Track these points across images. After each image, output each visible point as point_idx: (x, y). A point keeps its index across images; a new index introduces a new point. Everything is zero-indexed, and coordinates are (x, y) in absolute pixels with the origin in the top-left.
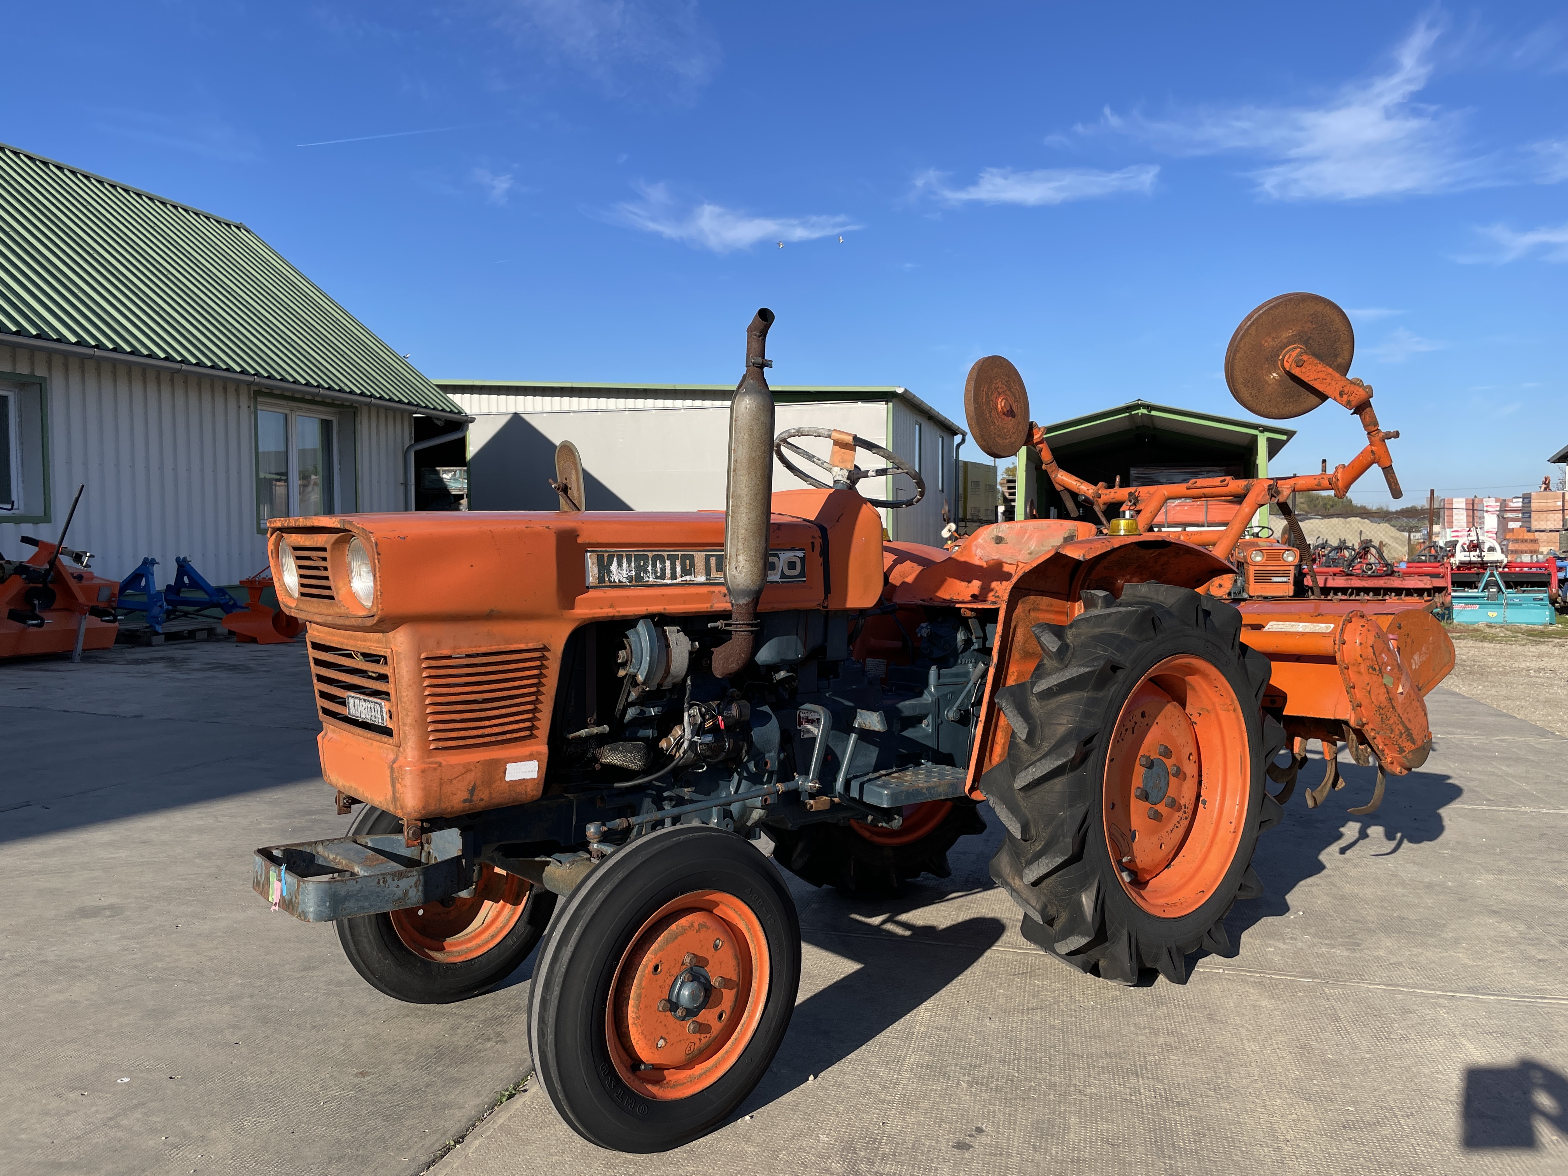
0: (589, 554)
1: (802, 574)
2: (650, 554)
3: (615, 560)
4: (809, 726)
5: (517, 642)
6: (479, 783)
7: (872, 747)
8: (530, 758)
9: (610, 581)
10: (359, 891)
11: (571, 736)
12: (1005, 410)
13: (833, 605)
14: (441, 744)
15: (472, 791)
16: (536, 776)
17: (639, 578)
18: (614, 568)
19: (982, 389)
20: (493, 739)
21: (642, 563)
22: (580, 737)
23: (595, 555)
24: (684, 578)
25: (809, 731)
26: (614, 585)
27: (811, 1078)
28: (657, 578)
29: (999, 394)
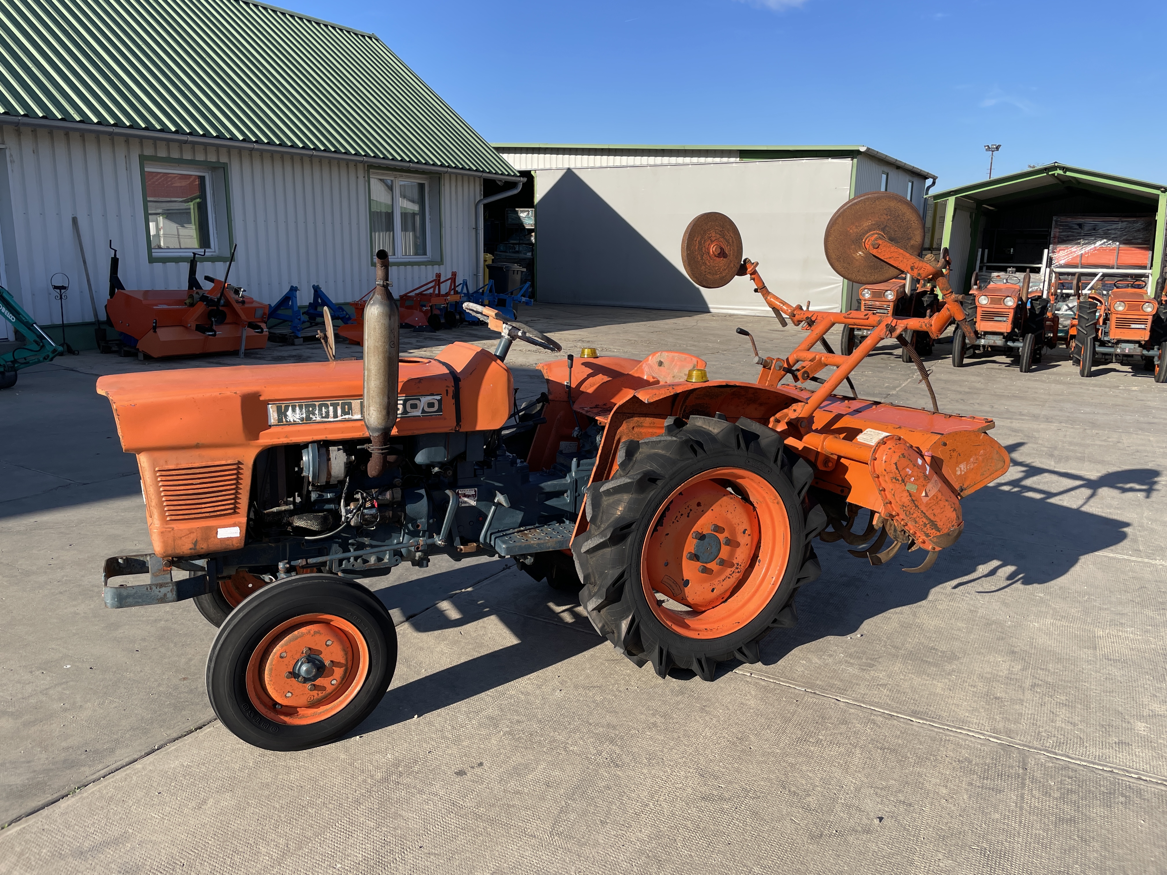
0: (270, 406)
1: (440, 410)
2: (317, 403)
3: (290, 408)
4: (466, 499)
5: (220, 460)
6: (199, 539)
7: (518, 512)
8: (234, 525)
9: (287, 421)
10: (136, 593)
11: (265, 512)
12: (716, 253)
13: (465, 428)
14: (173, 518)
15: (195, 543)
16: (239, 535)
17: (308, 418)
18: (289, 412)
19: (695, 239)
20: (207, 515)
21: (311, 409)
22: (273, 513)
23: (275, 407)
24: (344, 417)
25: (466, 502)
26: (289, 424)
27: (416, 716)
28: (323, 417)
29: (712, 241)
